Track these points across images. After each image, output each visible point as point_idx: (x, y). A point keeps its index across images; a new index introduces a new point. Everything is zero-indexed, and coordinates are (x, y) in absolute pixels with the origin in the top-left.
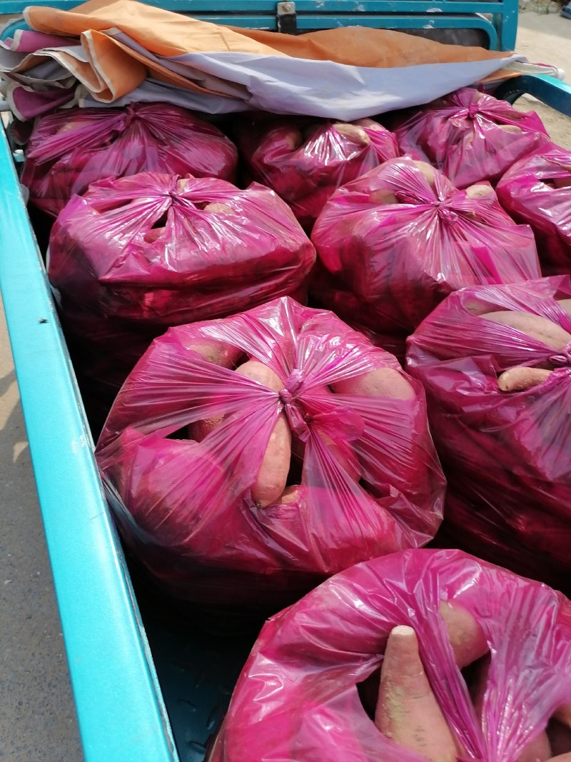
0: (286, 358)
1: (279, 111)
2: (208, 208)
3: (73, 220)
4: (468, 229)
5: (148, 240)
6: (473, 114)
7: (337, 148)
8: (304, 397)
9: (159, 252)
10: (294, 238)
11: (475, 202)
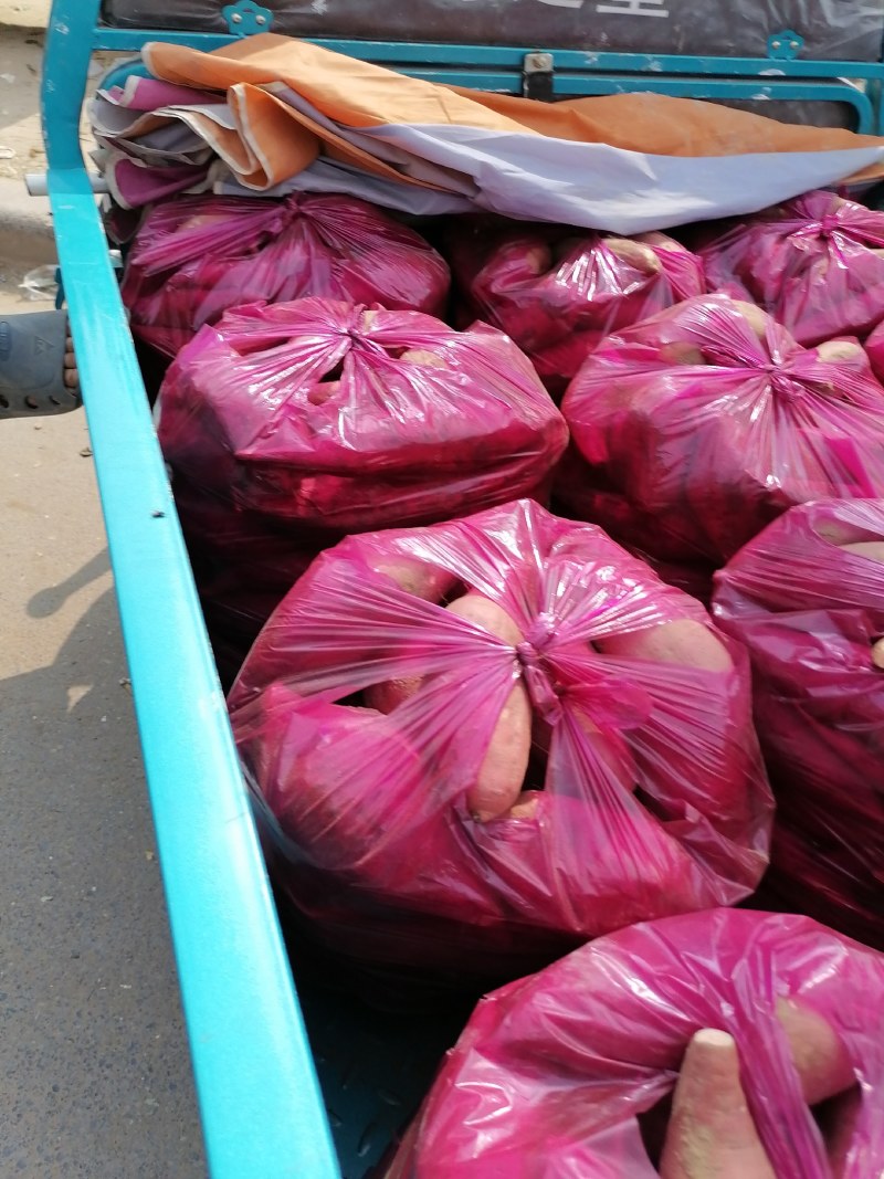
0: (527, 595)
1: (520, 215)
2: (407, 356)
3: (202, 364)
4: (820, 409)
5: (315, 400)
6: (829, 231)
7: (608, 275)
8: (554, 655)
9: (330, 418)
10: (537, 409)
11: (833, 368)
